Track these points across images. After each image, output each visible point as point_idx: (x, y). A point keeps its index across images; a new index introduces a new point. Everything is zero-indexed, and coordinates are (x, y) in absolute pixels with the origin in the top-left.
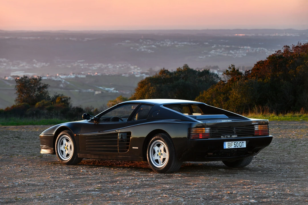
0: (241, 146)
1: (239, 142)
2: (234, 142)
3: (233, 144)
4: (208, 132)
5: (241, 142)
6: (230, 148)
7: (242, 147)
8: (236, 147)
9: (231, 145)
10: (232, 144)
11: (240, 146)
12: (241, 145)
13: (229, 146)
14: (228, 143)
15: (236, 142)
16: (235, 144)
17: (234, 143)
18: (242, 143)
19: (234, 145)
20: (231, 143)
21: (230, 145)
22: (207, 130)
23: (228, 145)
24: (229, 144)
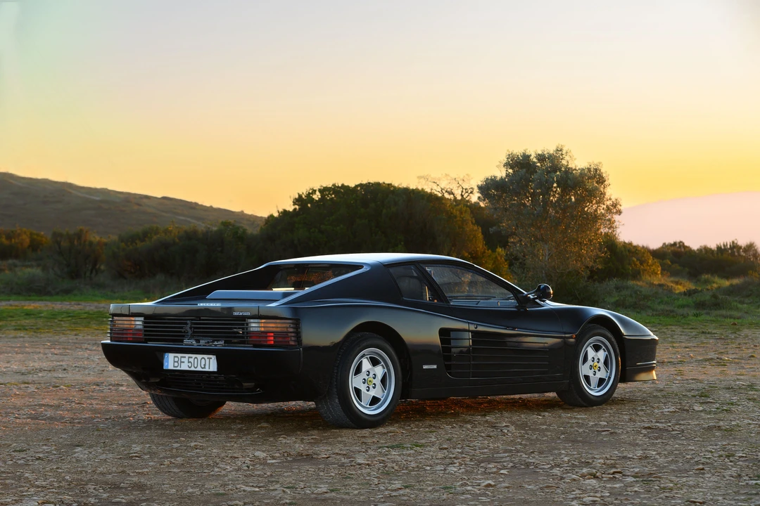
0: (205, 368)
1: (199, 357)
2: (187, 355)
3: (185, 360)
4: (140, 327)
5: (206, 356)
6: (178, 368)
7: (207, 369)
8: (193, 369)
9: (181, 362)
10: (183, 360)
11: (203, 366)
12: (205, 365)
13: (176, 364)
14: (175, 357)
15: (194, 356)
16: (191, 360)
17: (189, 357)
18: (207, 361)
19: (189, 362)
20: (181, 357)
21: (177, 362)
22: (138, 323)
23: (175, 362)
24: (176, 359)
